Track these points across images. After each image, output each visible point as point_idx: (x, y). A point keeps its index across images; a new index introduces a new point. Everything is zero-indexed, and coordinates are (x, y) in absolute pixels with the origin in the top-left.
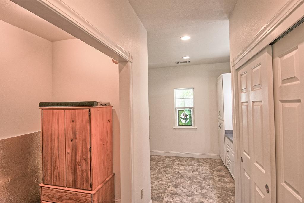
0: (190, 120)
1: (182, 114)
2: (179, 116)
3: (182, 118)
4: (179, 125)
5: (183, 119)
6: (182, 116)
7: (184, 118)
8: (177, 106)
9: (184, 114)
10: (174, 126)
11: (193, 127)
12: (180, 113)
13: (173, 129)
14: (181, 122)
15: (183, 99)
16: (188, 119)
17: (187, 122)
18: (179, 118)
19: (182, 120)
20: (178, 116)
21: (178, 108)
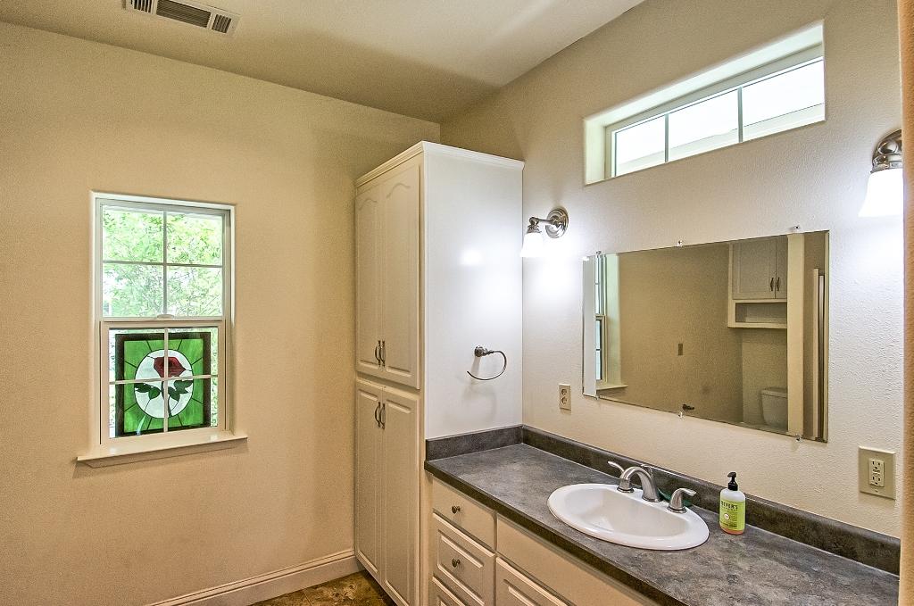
0: (200, 397)
1: (148, 363)
2: (120, 376)
3: (143, 387)
4: (121, 432)
5: (154, 393)
6: (146, 372)
7: (157, 385)
8: (109, 314)
9: (159, 364)
10: (86, 443)
11: (214, 439)
12: (127, 357)
13: (72, 469)
14: (140, 413)
15: (161, 269)
16: (189, 389)
17: (178, 407)
18: (120, 389)
19: (142, 398)
20: (112, 375)
21: (114, 324)
